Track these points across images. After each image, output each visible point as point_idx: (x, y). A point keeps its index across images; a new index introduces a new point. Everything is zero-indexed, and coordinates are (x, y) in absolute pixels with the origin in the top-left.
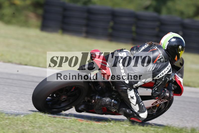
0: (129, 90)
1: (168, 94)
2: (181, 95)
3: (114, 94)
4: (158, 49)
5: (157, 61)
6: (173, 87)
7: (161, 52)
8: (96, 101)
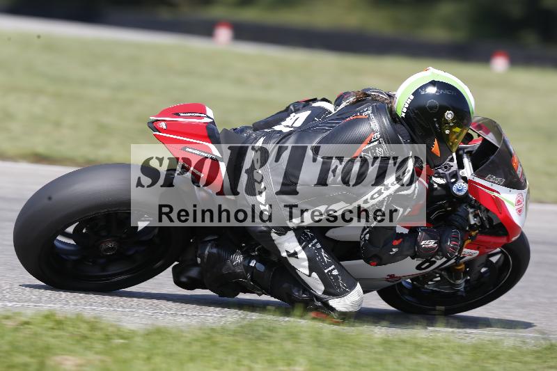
0: (276, 235)
4: (372, 117)
8: (205, 260)
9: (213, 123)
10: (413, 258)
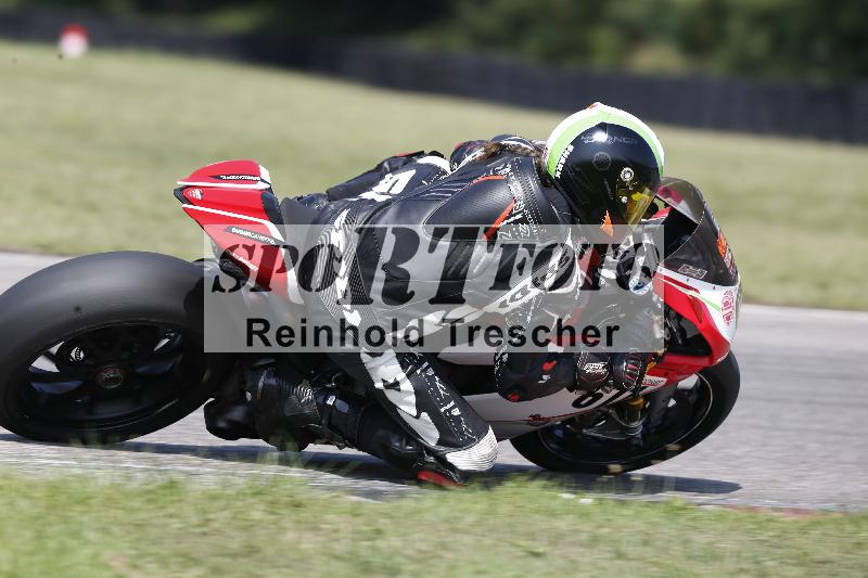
0: (367, 356)
4: (512, 177)
8: (259, 396)
9: (270, 190)
10: (571, 390)
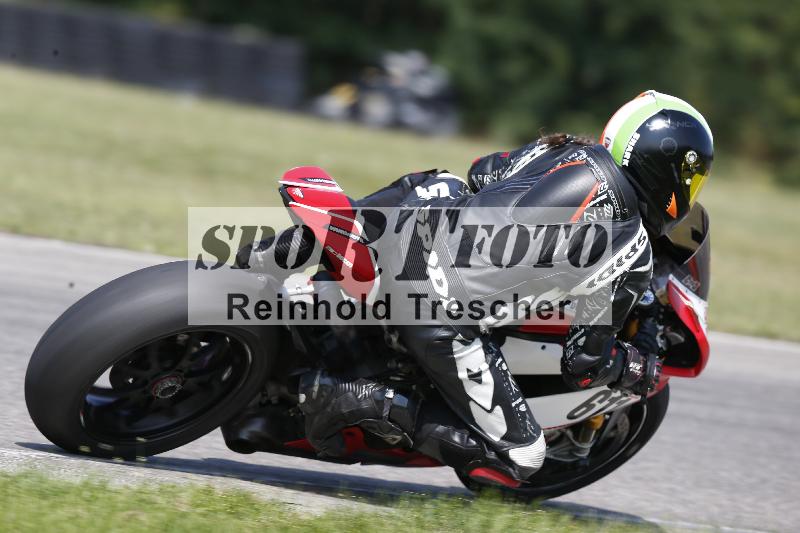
0: (461, 341)
1: (638, 368)
2: (697, 372)
3: (397, 369)
4: (592, 162)
5: (585, 214)
6: (662, 337)
7: (602, 173)
